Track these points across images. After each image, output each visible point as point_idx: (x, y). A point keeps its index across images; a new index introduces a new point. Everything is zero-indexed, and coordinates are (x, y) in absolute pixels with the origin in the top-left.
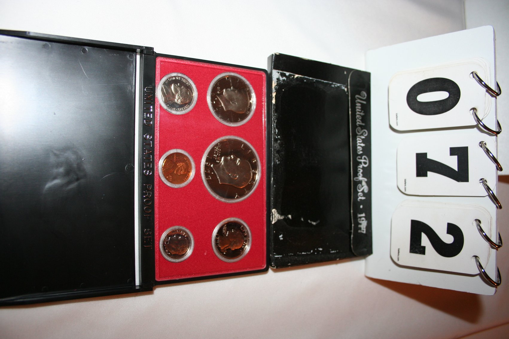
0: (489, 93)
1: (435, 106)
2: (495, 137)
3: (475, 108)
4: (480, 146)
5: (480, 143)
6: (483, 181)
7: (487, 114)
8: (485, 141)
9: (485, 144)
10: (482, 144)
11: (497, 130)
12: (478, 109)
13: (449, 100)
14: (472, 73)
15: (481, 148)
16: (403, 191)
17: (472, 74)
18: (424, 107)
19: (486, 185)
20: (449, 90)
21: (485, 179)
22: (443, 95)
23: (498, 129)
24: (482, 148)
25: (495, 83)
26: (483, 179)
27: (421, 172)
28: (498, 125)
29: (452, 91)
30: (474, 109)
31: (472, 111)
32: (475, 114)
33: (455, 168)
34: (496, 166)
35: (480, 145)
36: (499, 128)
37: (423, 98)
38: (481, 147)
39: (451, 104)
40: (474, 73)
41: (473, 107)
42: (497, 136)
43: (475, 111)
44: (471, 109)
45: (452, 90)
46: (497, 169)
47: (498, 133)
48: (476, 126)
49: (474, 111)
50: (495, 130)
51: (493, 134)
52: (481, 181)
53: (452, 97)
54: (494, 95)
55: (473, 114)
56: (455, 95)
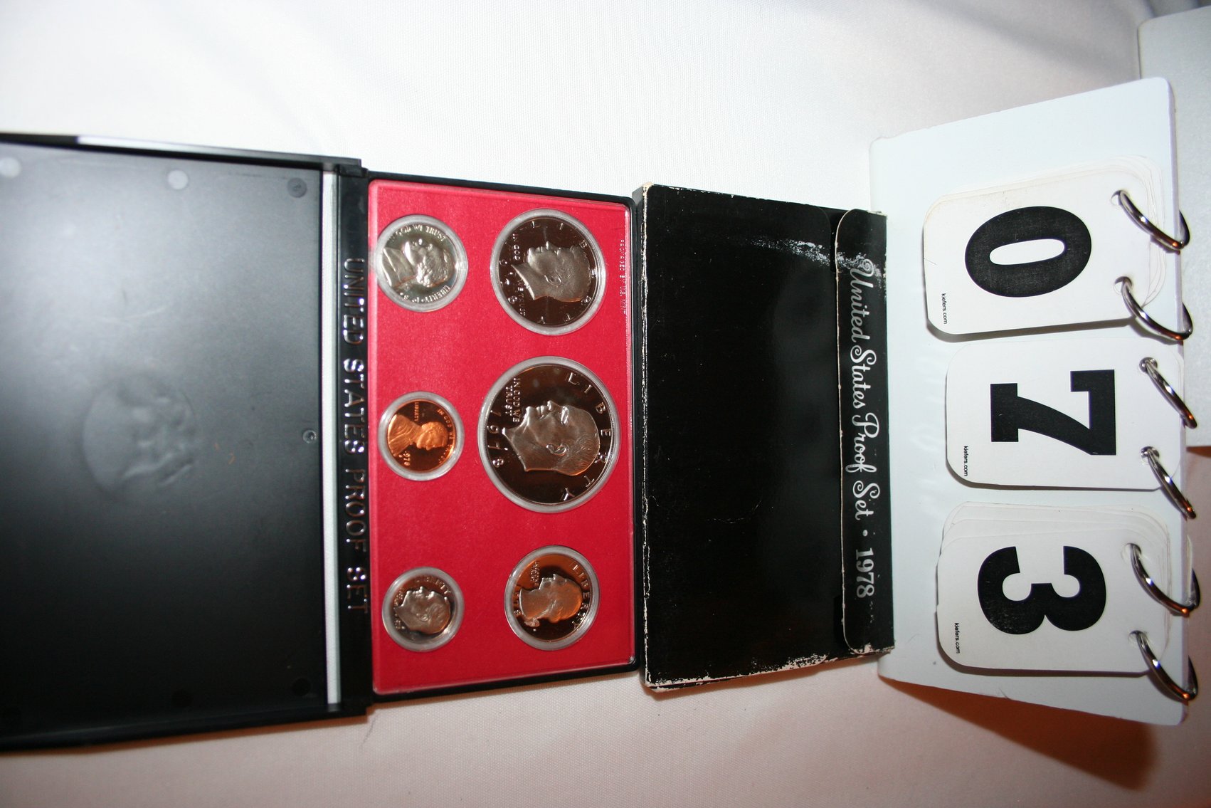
0: (1161, 245)
1: (1032, 274)
2: (1176, 347)
3: (1128, 276)
4: (1142, 368)
5: (1143, 361)
6: (1150, 453)
7: (1155, 294)
8: (1156, 358)
9: (1155, 364)
10: (1148, 365)
11: (1183, 330)
12: (1134, 280)
13: (1066, 261)
14: (1118, 193)
15: (1144, 374)
16: (961, 474)
17: (1117, 196)
18: (1008, 277)
19: (1157, 463)
20: (1063, 235)
21: (1153, 449)
22: (1050, 249)
23: (1185, 326)
24: (1146, 375)
25: (1175, 216)
26: (1150, 448)
27: (1004, 429)
28: (1184, 316)
29: (1071, 237)
30: (1125, 280)
31: (1120, 284)
32: (1128, 291)
33: (1085, 420)
34: (1182, 417)
35: (1143, 365)
36: (1187, 323)
37: (1004, 255)
38: (1145, 370)
39: (1069, 268)
40: (1121, 194)
41: (1122, 275)
42: (1181, 343)
43: (1127, 284)
44: (1118, 281)
45: (1070, 235)
46: (1185, 423)
47: (1185, 336)
48: (1131, 322)
49: (1125, 286)
50: (1174, 328)
51: (1173, 339)
52: (1146, 453)
53: (1072, 253)
54: (1171, 247)
55: (1122, 291)
56: (1079, 247)
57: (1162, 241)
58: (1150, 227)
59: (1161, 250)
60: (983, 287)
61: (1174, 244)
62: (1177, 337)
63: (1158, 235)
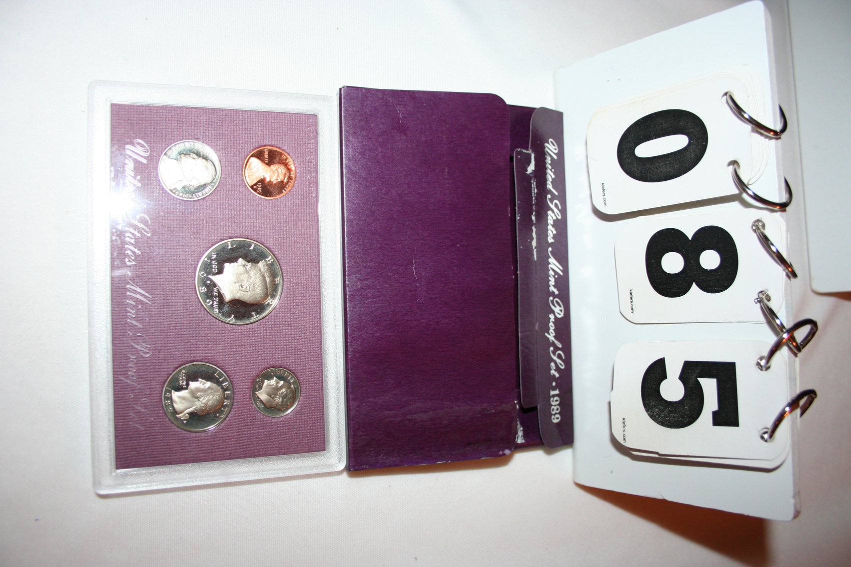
0: (761, 134)
1: (667, 163)
2: (780, 213)
3: (736, 160)
6: (763, 298)
9: (763, 226)
10: (757, 227)
12: (741, 163)
13: (690, 151)
14: (725, 95)
17: (724, 97)
18: (648, 166)
19: (768, 306)
20: (687, 131)
21: (766, 293)
22: (677, 142)
25: (774, 110)
29: (693, 132)
30: (734, 163)
31: (731, 166)
32: (736, 172)
34: (785, 270)
36: (789, 195)
37: (646, 150)
38: (755, 232)
39: (692, 157)
40: (727, 95)
41: (732, 159)
43: (736, 166)
44: (729, 164)
45: (692, 130)
47: (785, 206)
48: (739, 197)
49: (733, 168)
50: (776, 200)
51: (776, 208)
52: (759, 299)
53: (694, 145)
54: (771, 135)
55: (731, 173)
56: (699, 139)
57: (762, 131)
58: (752, 121)
59: (763, 138)
60: (631, 176)
61: (772, 133)
62: (778, 207)
63: (758, 127)
